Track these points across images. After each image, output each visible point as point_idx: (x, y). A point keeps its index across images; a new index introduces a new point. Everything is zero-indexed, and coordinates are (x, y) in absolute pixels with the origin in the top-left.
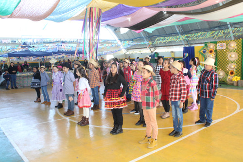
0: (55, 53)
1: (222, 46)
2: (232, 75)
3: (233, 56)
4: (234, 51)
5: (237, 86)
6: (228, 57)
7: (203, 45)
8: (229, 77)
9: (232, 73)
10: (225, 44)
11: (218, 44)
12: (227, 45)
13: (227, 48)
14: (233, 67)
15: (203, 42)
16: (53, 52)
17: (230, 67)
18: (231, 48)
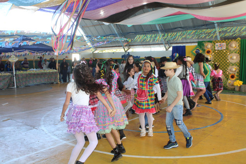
0: (15, 49)
1: (221, 46)
2: (233, 79)
3: (235, 57)
4: (236, 53)
5: (240, 91)
6: (229, 58)
7: (197, 44)
8: (229, 81)
9: (233, 77)
10: (224, 44)
11: (216, 44)
12: (227, 45)
13: (227, 49)
14: (234, 70)
15: (195, 41)
16: (13, 48)
17: (230, 70)
18: (232, 49)
